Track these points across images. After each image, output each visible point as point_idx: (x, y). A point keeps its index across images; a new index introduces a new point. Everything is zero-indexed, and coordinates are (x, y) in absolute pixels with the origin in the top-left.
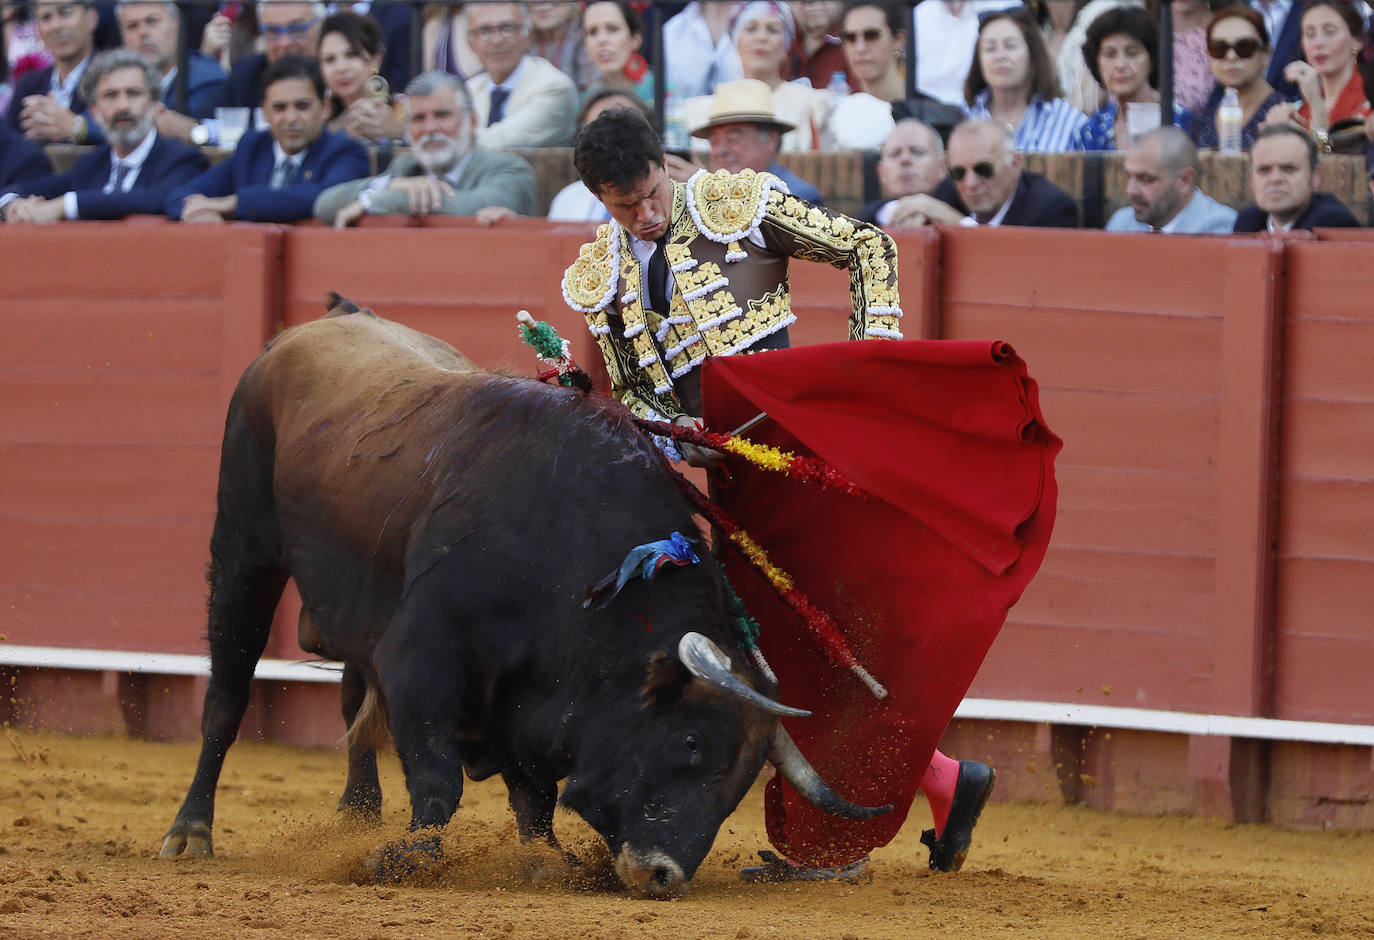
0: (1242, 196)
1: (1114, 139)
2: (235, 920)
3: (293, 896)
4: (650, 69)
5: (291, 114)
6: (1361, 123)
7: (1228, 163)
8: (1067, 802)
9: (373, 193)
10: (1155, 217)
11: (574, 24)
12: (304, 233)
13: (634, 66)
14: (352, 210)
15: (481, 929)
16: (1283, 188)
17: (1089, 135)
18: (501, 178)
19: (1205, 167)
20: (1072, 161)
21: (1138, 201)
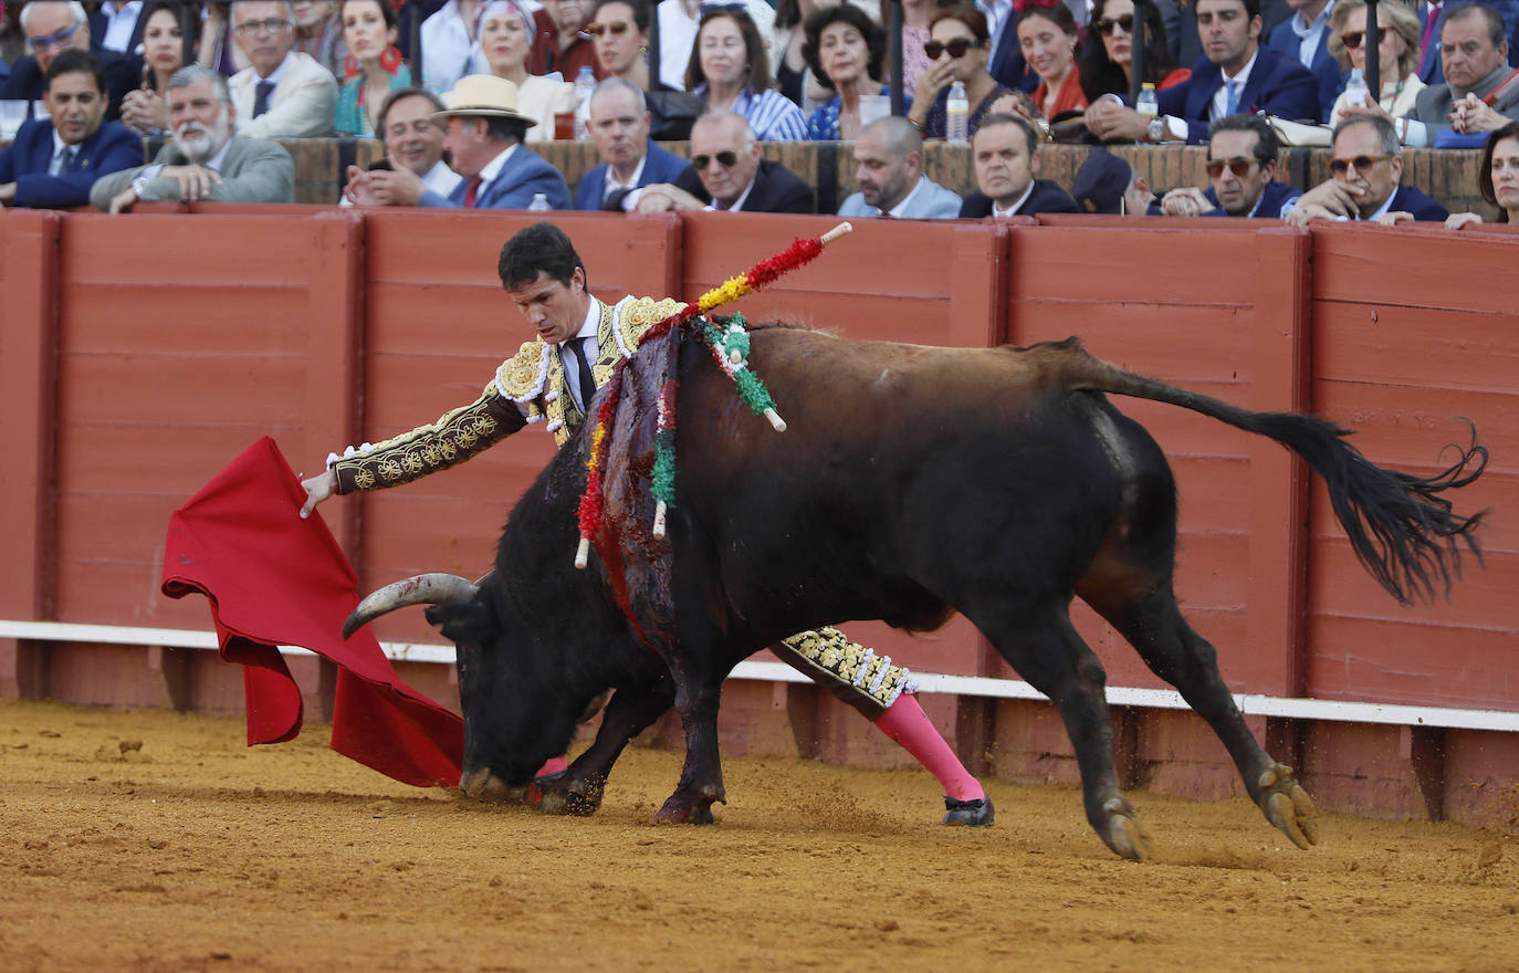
0: (968, 183)
1: (839, 128)
2: (16, 869)
3: (70, 846)
4: (405, 62)
5: (73, 106)
6: (1081, 114)
7: (955, 152)
8: (803, 758)
9: (146, 180)
10: (884, 200)
11: (333, 19)
12: (80, 218)
13: (389, 58)
14: (127, 197)
15: (247, 878)
16: (1003, 173)
17: (815, 128)
18: (261, 165)
19: (934, 156)
20: (807, 150)
21: (868, 186)
